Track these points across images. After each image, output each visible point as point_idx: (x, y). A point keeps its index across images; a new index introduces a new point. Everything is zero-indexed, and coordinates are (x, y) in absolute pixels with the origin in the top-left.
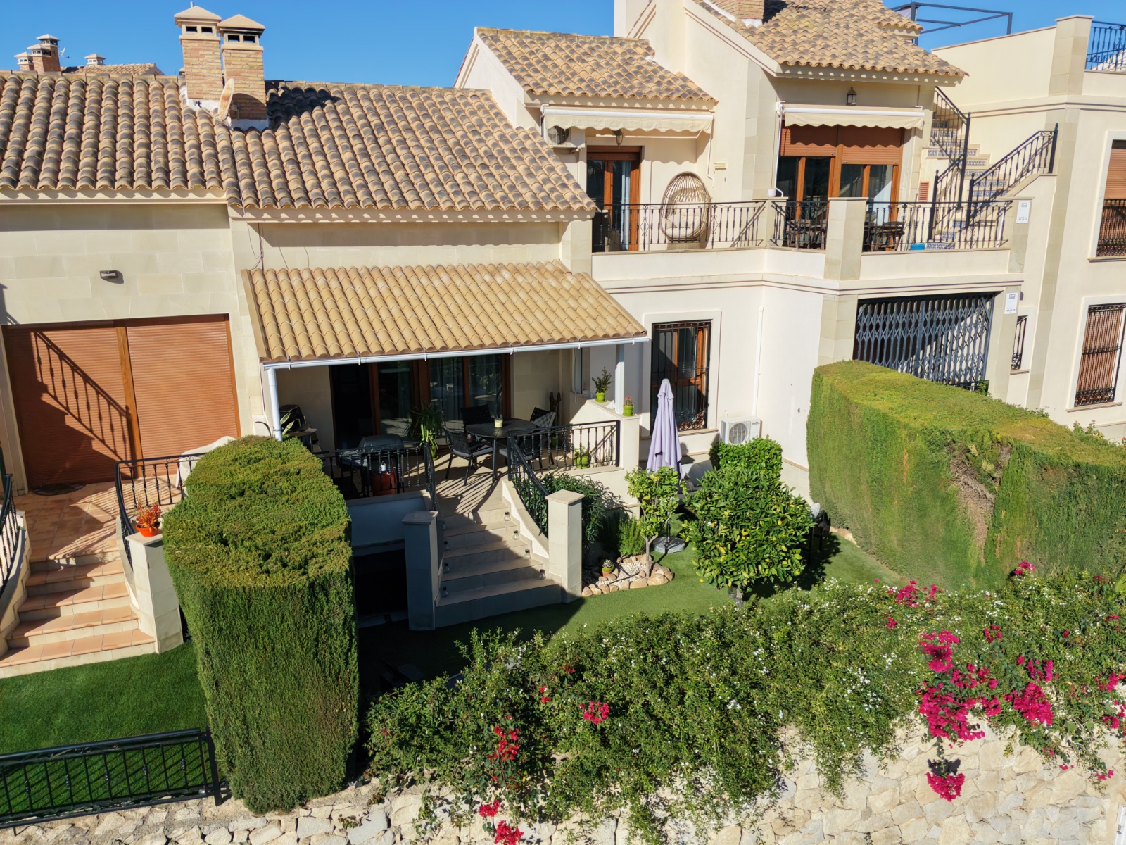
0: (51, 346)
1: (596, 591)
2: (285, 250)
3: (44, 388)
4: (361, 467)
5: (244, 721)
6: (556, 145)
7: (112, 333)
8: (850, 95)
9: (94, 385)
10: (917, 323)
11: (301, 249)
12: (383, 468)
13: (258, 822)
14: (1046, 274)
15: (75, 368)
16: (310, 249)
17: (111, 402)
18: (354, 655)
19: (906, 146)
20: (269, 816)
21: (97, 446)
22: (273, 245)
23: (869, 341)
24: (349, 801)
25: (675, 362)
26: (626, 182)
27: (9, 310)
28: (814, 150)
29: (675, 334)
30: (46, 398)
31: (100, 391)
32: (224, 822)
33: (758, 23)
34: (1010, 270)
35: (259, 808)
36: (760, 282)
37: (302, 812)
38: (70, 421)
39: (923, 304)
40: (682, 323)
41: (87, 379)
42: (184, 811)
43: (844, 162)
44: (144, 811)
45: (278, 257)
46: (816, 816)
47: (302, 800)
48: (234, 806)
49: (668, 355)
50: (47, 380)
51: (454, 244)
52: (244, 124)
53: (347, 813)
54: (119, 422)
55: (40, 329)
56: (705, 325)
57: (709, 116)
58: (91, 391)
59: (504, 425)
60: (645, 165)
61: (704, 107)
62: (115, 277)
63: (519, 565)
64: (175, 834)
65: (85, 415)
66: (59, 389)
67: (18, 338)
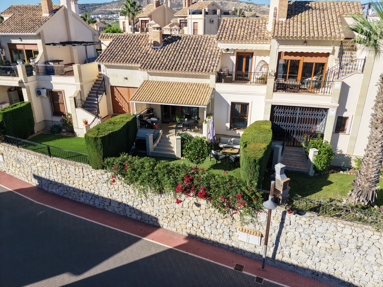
0: (117, 90)
2: (152, 76)
3: (116, 97)
7: (127, 88)
8: (305, 42)
9: (123, 98)
10: (296, 114)
11: (155, 77)
12: (154, 124)
13: (92, 170)
15: (121, 94)
16: (157, 77)
17: (126, 101)
20: (94, 169)
22: (150, 75)
24: (102, 171)
25: (240, 112)
26: (250, 60)
27: (110, 82)
28: (293, 58)
29: (240, 105)
30: (116, 99)
31: (124, 99)
33: (285, 19)
34: (331, 102)
36: (264, 95)
37: (97, 170)
38: (120, 104)
39: (299, 108)
40: (242, 103)
41: (122, 97)
42: (86, 165)
43: (304, 62)
48: (91, 167)
50: (116, 96)
52: (155, 47)
53: (102, 173)
54: (127, 105)
55: (116, 87)
56: (248, 104)
57: (269, 45)
58: (123, 99)
60: (254, 57)
61: (268, 43)
62: (126, 79)
63: (171, 149)
64: (83, 167)
65: (122, 103)
66: (118, 98)
67: (112, 88)
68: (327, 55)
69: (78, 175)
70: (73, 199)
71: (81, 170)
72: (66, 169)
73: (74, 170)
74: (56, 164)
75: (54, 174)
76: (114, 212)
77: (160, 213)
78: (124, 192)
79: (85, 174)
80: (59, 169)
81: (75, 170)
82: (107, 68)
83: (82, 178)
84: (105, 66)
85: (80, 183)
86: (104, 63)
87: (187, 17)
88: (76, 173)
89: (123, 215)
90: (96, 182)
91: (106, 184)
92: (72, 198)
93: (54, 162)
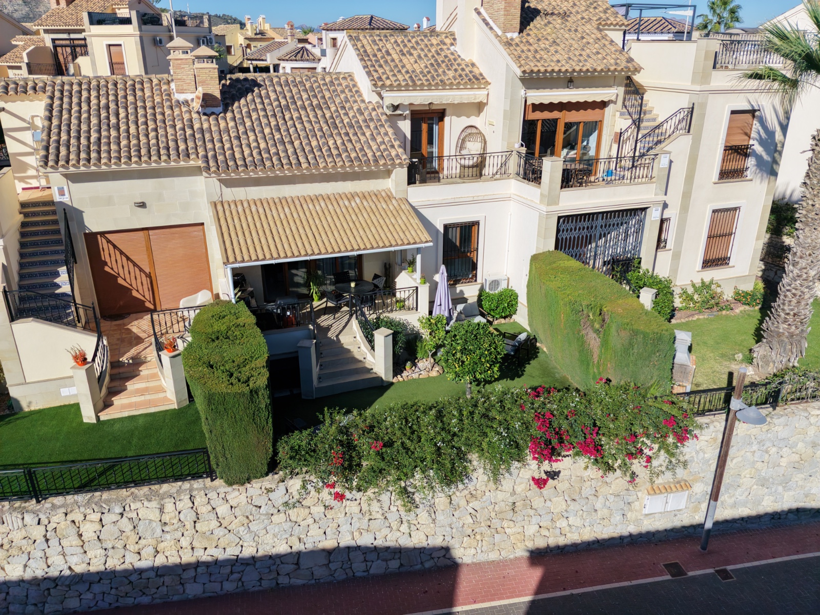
0: (109, 241)
1: (401, 379)
2: (234, 189)
3: (106, 263)
4: (277, 313)
5: (223, 447)
6: (391, 113)
7: (141, 233)
8: (570, 81)
9: (132, 261)
10: (596, 227)
11: (242, 189)
12: (288, 313)
13: (229, 489)
14: (683, 193)
15: (122, 253)
16: (247, 188)
17: (141, 270)
18: (270, 420)
19: (607, 109)
20: (235, 487)
21: (135, 293)
22: (227, 187)
23: (566, 238)
24: (270, 481)
25: (458, 244)
26: (436, 128)
27: (86, 224)
28: (547, 115)
29: (458, 229)
30: (107, 269)
31: (135, 265)
32: (215, 489)
33: (516, 35)
34: (655, 195)
35: (230, 483)
36: (509, 199)
37: (248, 485)
38: (120, 281)
39: (600, 216)
40: (461, 223)
41: (128, 258)
42: (197, 484)
43: (567, 121)
44: (180, 483)
45: (231, 194)
46: (487, 494)
47: (249, 480)
48: (219, 482)
49: (454, 241)
50: (108, 260)
51: (328, 182)
52: (209, 110)
53: (268, 486)
54: (145, 280)
55: (103, 234)
56: (477, 223)
57: (484, 92)
58: (131, 265)
59: (356, 285)
60: (447, 119)
61: (483, 86)
62: (143, 205)
63: (360, 366)
64: (194, 493)
65: (128, 277)
66: (114, 264)
67: (92, 239)
68: (603, 105)
69: (175, 521)
70: (158, 601)
71: (185, 503)
72: (125, 519)
73: (158, 511)
74: (77, 516)
75: (68, 551)
76: (313, 582)
77: (454, 530)
78: (343, 514)
79: (204, 510)
80: (89, 530)
81: (162, 510)
82: (73, 182)
83: (189, 525)
84: (66, 176)
85: (185, 542)
86: (61, 169)
87: (84, 31)
88: (166, 518)
89: (345, 576)
90: (246, 521)
91: (282, 515)
92: (153, 599)
93: (66, 514)
